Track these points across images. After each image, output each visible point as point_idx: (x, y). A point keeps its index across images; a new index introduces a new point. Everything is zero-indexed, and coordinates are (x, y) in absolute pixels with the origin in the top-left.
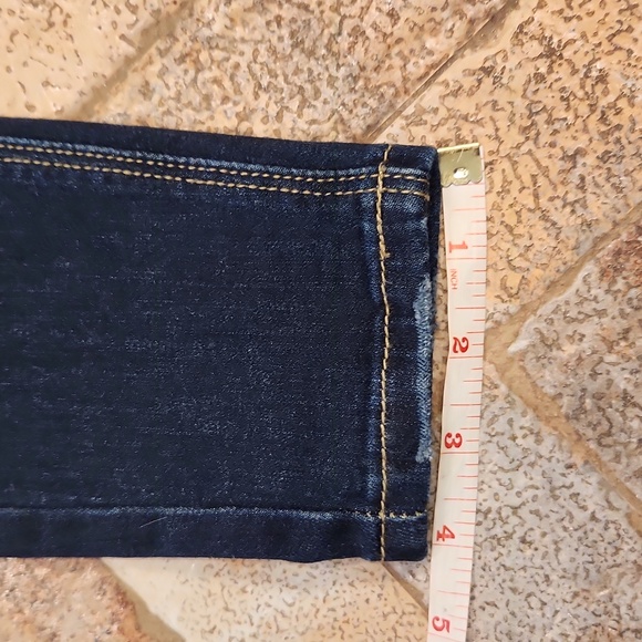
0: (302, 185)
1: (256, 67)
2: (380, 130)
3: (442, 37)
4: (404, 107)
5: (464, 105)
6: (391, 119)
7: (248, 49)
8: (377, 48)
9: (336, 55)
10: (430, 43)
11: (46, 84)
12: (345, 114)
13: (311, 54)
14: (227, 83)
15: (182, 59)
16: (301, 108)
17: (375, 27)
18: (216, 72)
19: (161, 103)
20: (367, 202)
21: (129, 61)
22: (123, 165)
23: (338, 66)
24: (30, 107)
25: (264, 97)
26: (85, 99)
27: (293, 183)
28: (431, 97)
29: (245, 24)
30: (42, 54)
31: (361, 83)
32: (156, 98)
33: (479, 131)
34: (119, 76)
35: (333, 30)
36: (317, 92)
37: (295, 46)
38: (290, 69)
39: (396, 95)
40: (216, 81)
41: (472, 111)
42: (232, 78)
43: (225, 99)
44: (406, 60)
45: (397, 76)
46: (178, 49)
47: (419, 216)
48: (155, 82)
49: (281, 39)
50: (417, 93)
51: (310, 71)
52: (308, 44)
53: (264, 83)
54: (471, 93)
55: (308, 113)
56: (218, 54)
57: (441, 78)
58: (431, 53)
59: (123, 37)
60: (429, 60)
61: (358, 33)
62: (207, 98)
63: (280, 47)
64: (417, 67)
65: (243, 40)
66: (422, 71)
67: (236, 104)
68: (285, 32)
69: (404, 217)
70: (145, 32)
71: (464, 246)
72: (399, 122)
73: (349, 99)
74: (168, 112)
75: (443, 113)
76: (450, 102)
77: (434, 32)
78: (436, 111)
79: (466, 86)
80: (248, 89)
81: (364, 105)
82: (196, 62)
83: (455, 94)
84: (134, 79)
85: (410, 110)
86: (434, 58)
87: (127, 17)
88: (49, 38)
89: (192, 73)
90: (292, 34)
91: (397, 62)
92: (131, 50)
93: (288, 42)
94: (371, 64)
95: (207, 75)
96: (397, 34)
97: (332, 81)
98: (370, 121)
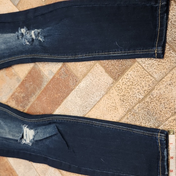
0: (149, 134)
1: (142, 117)
2: (160, 126)
3: (168, 114)
4: (163, 123)
5: (172, 124)
6: (161, 125)
7: (141, 114)
8: (159, 115)
9: (153, 116)
10: (166, 115)
11: (115, 117)
12: (155, 124)
13: (150, 115)
14: (138, 118)
15: (132, 115)
16: (148, 122)
17: (158, 113)
18: (137, 117)
19: (130, 120)
20: (157, 138)
21: (125, 114)
22: (125, 129)
23: (154, 117)
24: (113, 119)
25: (143, 121)
26: (120, 119)
27: (147, 133)
28: (167, 122)
29: (141, 111)
30: (114, 113)
31: (157, 120)
32: (129, 119)
33: (174, 128)
34: (124, 116)
35: (153, 113)
36: (151, 120)
37: (147, 114)
38: (147, 117)
39: (162, 122)
40: (137, 118)
41: (173, 125)
42: (139, 118)
43: (138, 120)
44: (163, 117)
45: (162, 119)
46: (132, 113)
47: (164, 141)
48: (129, 117)
49: (146, 113)
50: (165, 122)
51: (150, 118)
52: (149, 114)
53: (143, 119)
54: (172, 122)
55: (150, 123)
56: (137, 115)
57: (168, 120)
58: (166, 117)
59: (125, 111)
60: (166, 118)
61: (156, 113)
62: (136, 120)
63: (145, 114)
64: (164, 119)
65: (140, 113)
66: (165, 119)
67: (140, 121)
68: (146, 112)
69: (162, 141)
70: (127, 111)
71: (172, 144)
72: (162, 125)
73: (155, 122)
74: (131, 122)
75: (168, 125)
76: (169, 123)
77: (167, 114)
78: (167, 124)
79: (172, 121)
80: (141, 119)
81: (157, 123)
82: (134, 115)
83: (170, 122)
84: (126, 117)
85: (164, 124)
86: (167, 117)
87: (125, 109)
88: (115, 111)
89: (134, 117)
90: (147, 113)
91: (162, 117)
92: (126, 113)
93: (146, 114)
94: (158, 118)
95: (136, 117)
96: (162, 114)
97: (153, 119)
98: (158, 125)
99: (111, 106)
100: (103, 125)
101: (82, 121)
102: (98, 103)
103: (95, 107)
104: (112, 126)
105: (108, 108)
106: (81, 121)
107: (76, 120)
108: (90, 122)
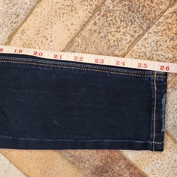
1: (120, 16)
2: (150, 28)
4: (155, 22)
5: (169, 21)
6: (152, 25)
7: (118, 12)
8: (148, 9)
9: (139, 12)
10: (161, 7)
11: (72, 24)
12: (142, 25)
13: (133, 12)
14: (114, 20)
15: (103, 16)
16: (131, 25)
17: (148, 4)
18: (111, 18)
19: (99, 27)
21: (91, 17)
23: (140, 14)
25: (123, 23)
26: (81, 27)
28: (161, 20)
29: (117, 6)
30: (71, 17)
31: (145, 18)
32: (98, 25)
33: (173, 26)
34: (89, 21)
35: (138, 6)
36: (135, 21)
37: (129, 10)
38: (129, 15)
39: (153, 20)
40: (111, 20)
41: (171, 22)
42: (115, 19)
43: (114, 24)
44: (155, 11)
45: (153, 15)
46: (102, 13)
47: (164, 82)
48: (97, 21)
49: (126, 9)
50: (158, 19)
51: (133, 16)
52: (132, 10)
53: (122, 19)
54: (171, 18)
55: (133, 26)
56: (111, 14)
57: (163, 15)
58: (161, 9)
59: (89, 12)
60: (161, 11)
61: (144, 6)
62: (109, 24)
63: (126, 11)
64: (158, 13)
65: (117, 10)
67: (116, 25)
68: (127, 7)
70: (94, 10)
72: (154, 26)
73: (142, 21)
74: (101, 28)
75: (164, 23)
76: (166, 20)
77: (162, 4)
78: (163, 22)
79: (170, 16)
80: (119, 21)
81: (146, 23)
82: (106, 16)
83: (167, 18)
84: (92, 21)
85: (157, 23)
86: (162, 10)
87: (89, 7)
88: (72, 14)
89: (106, 19)
90: (128, 8)
91: (153, 12)
92: (91, 15)
93: (127, 10)
94: (147, 13)
95: (109, 19)
96: (153, 6)
97: (138, 18)
98: (147, 26)
99: (63, 7)
100: (57, 65)
101: (17, 61)
102: (38, 5)
103: (34, 12)
104: (74, 66)
105: (58, 11)
106: (15, 61)
107: (6, 60)
108: (34, 62)
